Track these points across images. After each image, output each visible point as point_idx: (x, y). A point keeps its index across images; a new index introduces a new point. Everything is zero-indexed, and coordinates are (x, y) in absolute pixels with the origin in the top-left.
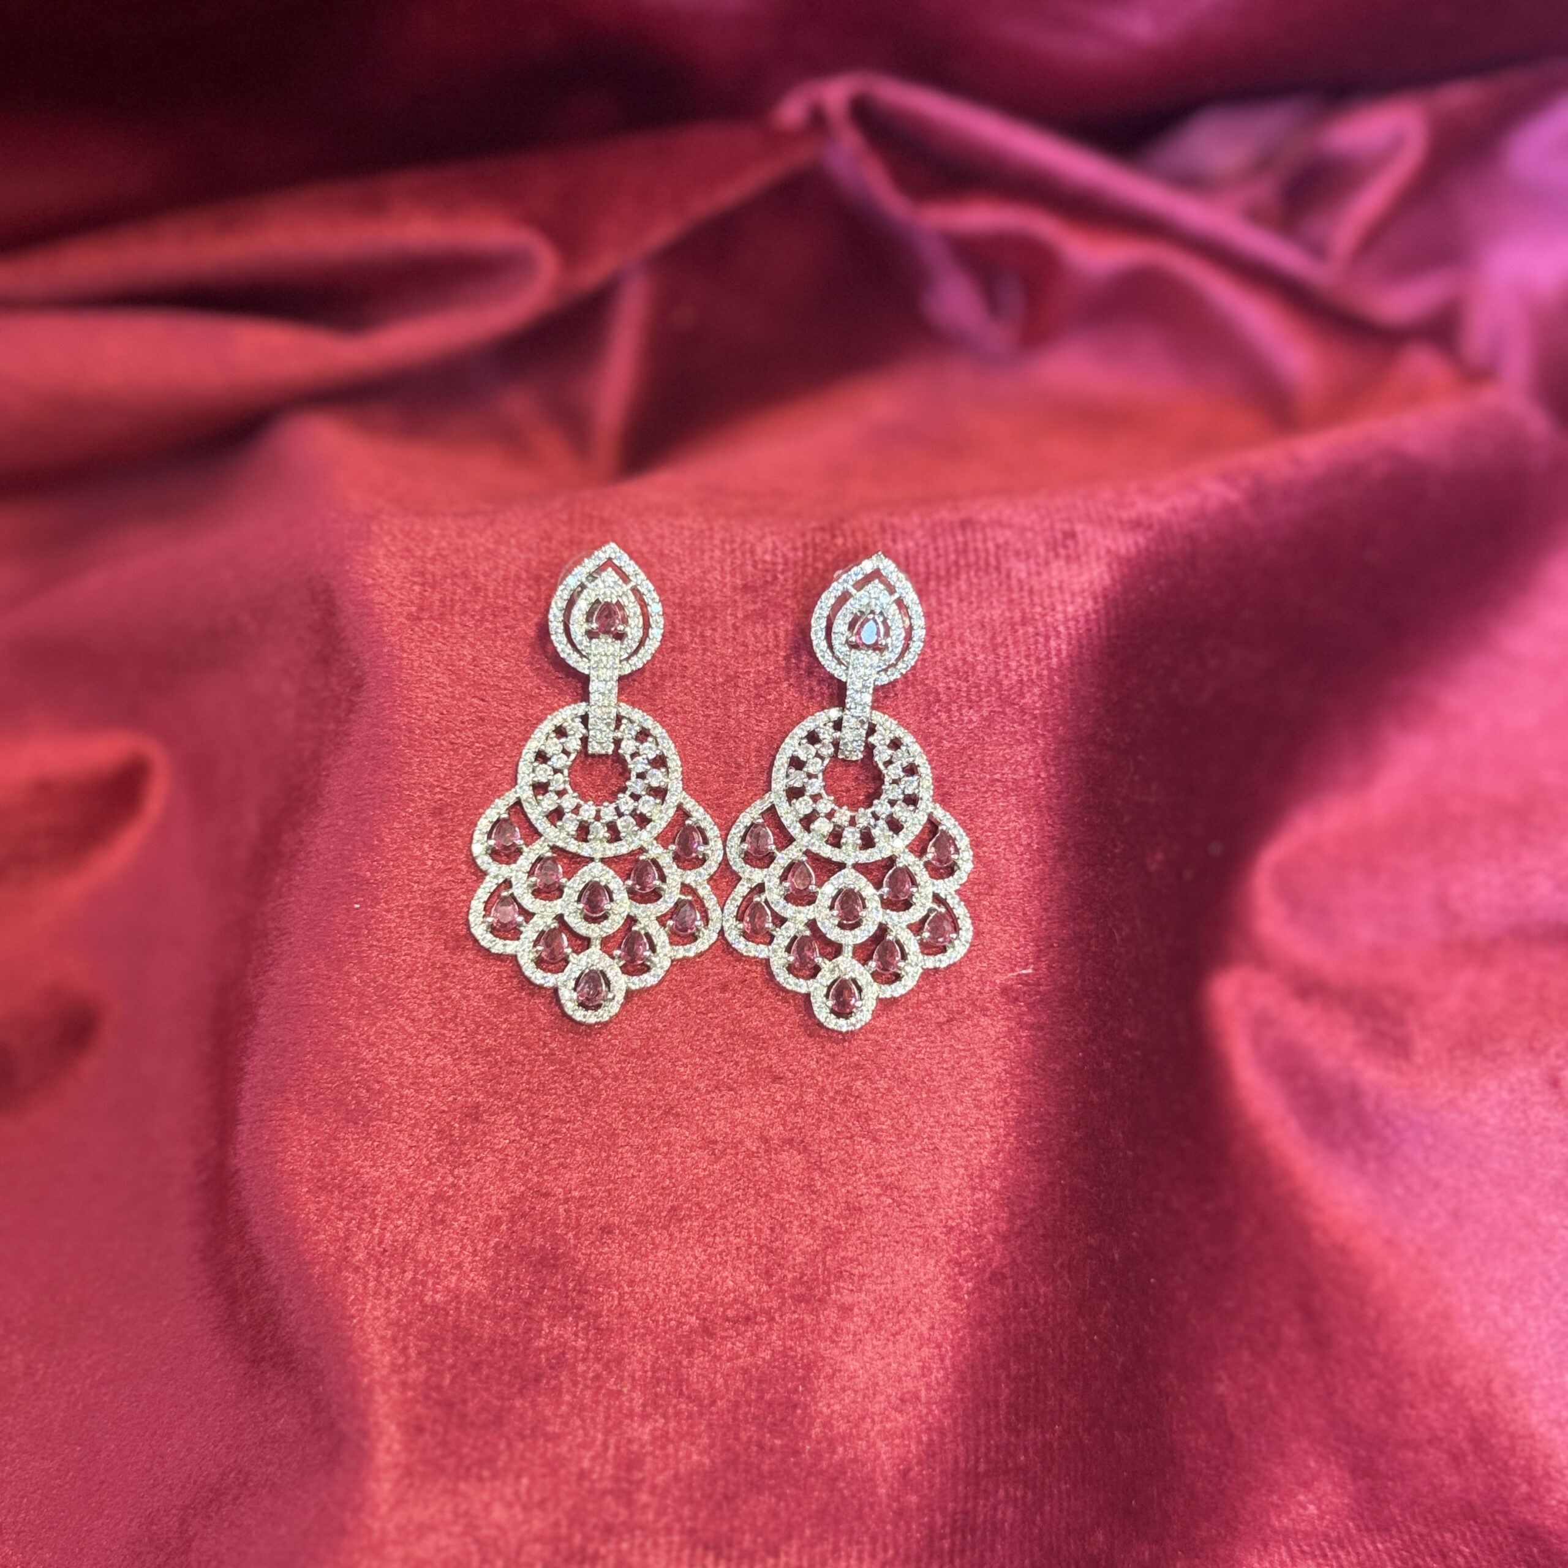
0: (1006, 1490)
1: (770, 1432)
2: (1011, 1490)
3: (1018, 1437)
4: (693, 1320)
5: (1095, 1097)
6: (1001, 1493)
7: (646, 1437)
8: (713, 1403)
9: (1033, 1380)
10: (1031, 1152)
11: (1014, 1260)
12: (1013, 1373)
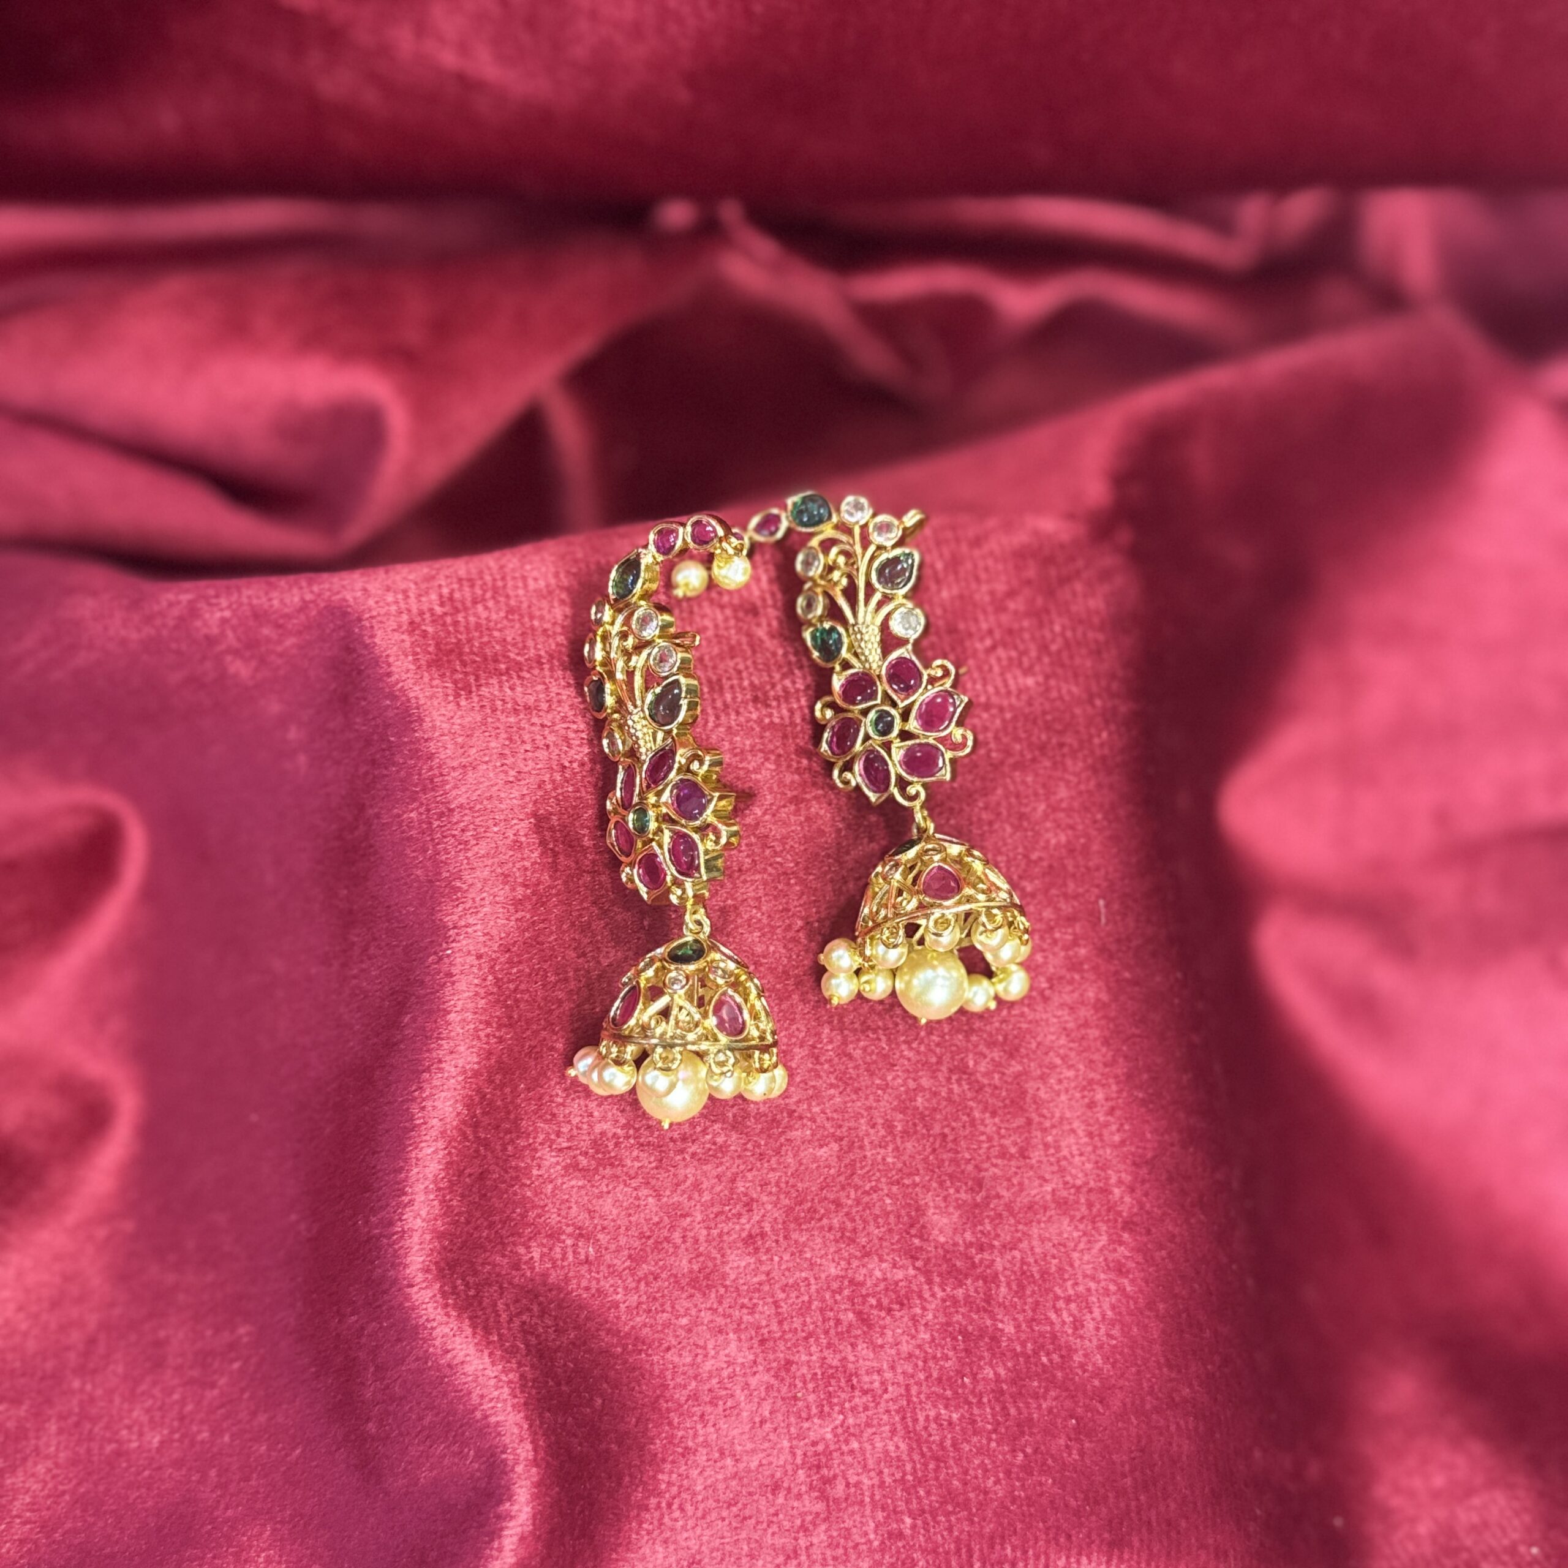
0: (1178, 1424)
1: (946, 1407)
2: (1182, 1422)
3: (1179, 1371)
4: (851, 1315)
5: (1196, 1039)
6: (1173, 1428)
7: (829, 1436)
8: (886, 1391)
9: (1184, 1315)
10: (1143, 1102)
11: (1142, 1206)
12: (1162, 1311)
